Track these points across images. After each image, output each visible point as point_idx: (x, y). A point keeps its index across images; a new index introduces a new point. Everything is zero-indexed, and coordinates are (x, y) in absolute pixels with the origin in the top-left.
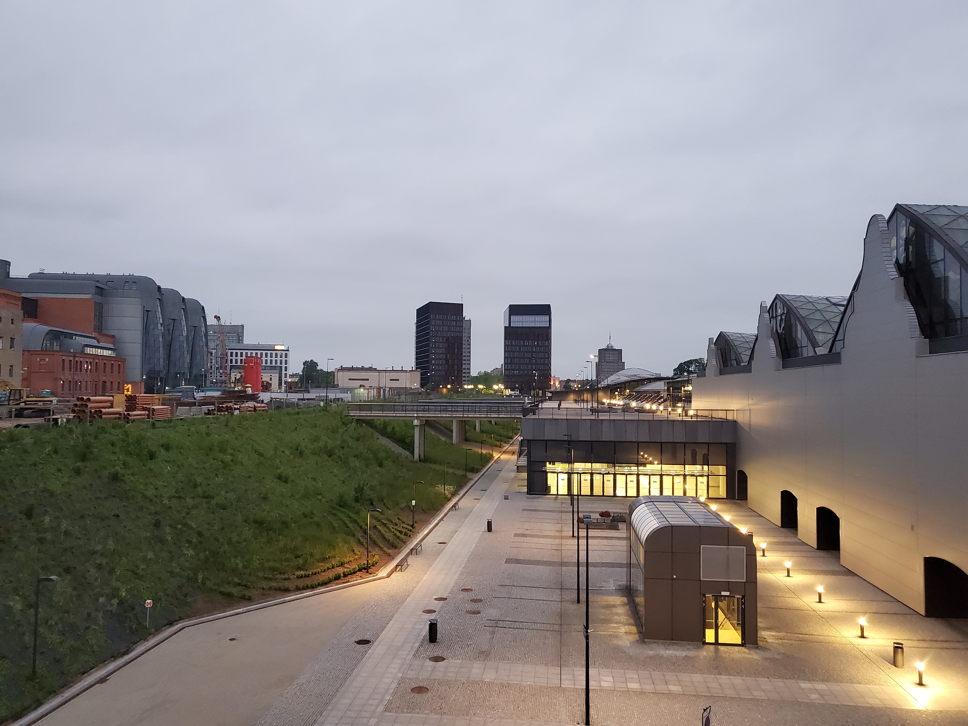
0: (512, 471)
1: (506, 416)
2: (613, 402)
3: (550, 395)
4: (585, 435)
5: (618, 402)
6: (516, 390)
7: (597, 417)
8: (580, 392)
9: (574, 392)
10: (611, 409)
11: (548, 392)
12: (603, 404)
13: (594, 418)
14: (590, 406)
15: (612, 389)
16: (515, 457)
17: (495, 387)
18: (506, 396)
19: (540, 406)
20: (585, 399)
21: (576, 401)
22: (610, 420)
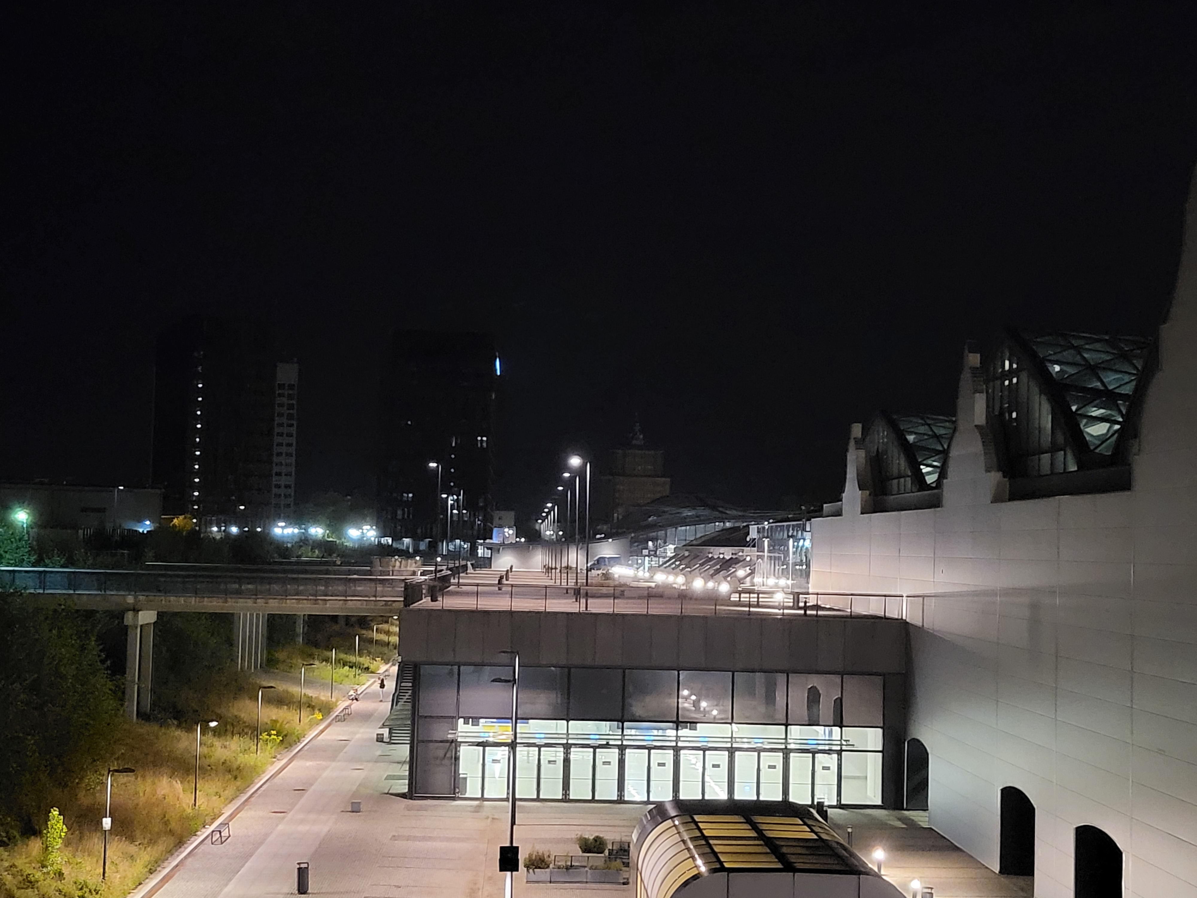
7: (582, 608)
13: (575, 609)
17: (353, 532)
22: (613, 616)
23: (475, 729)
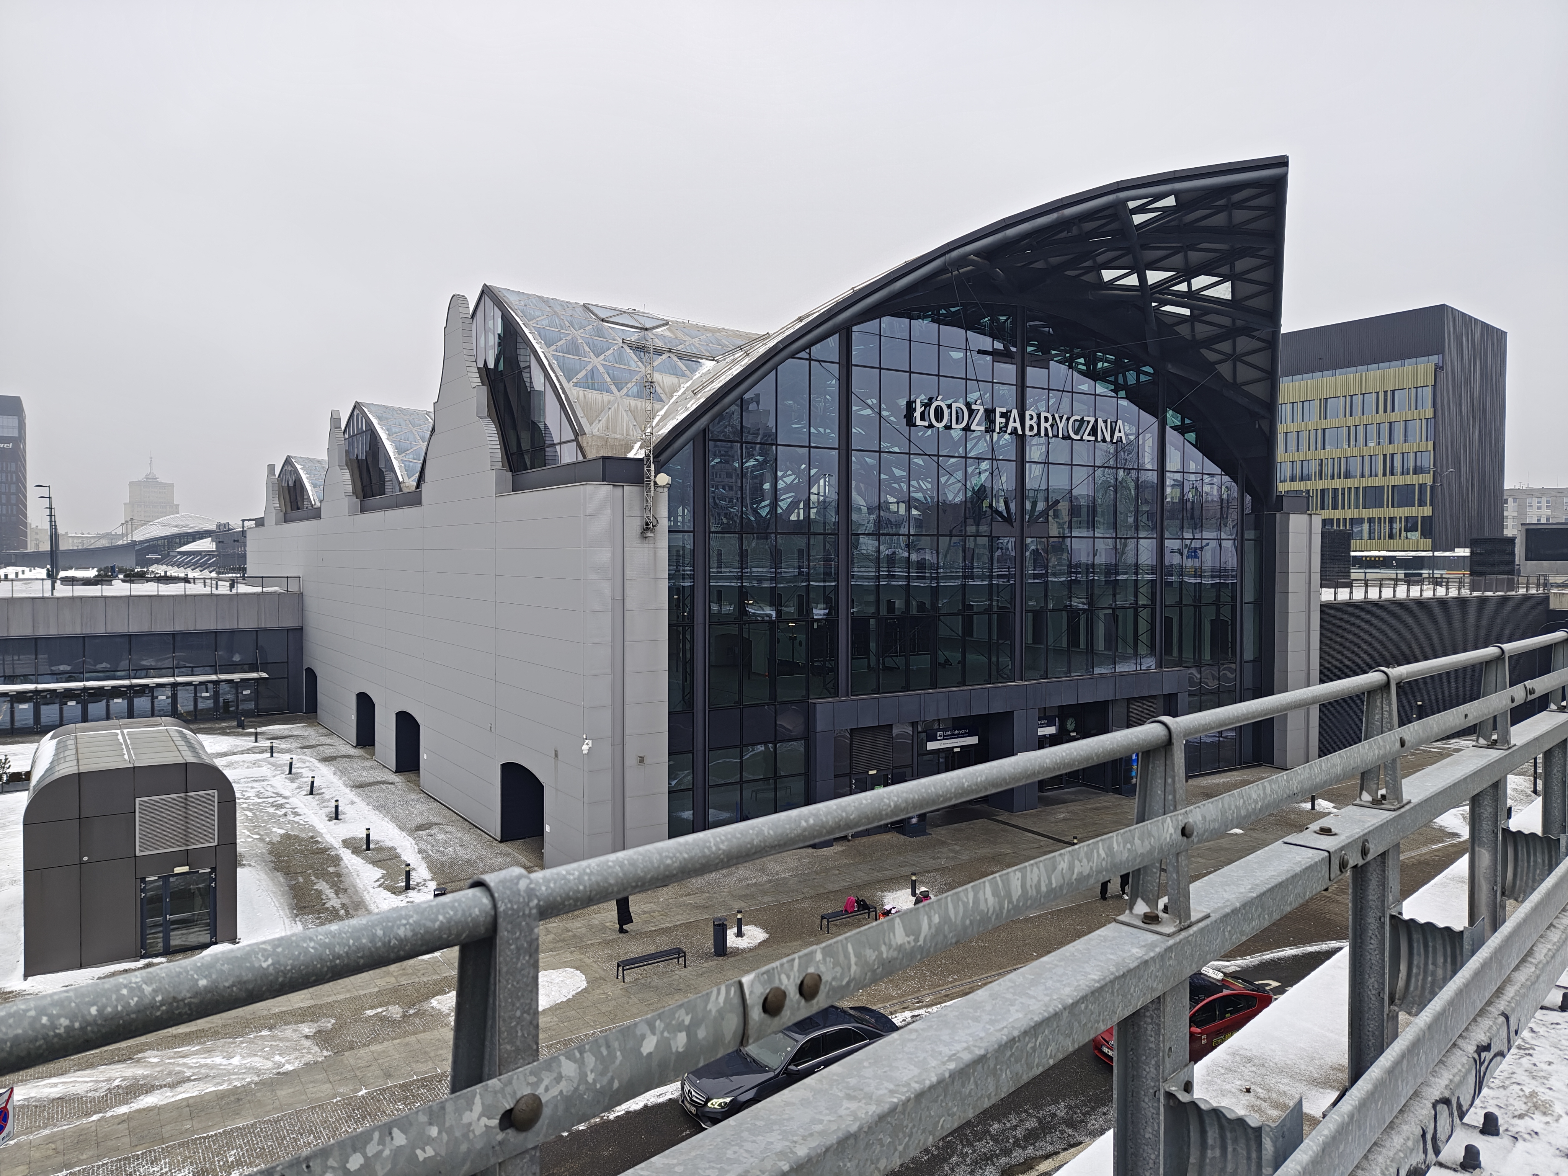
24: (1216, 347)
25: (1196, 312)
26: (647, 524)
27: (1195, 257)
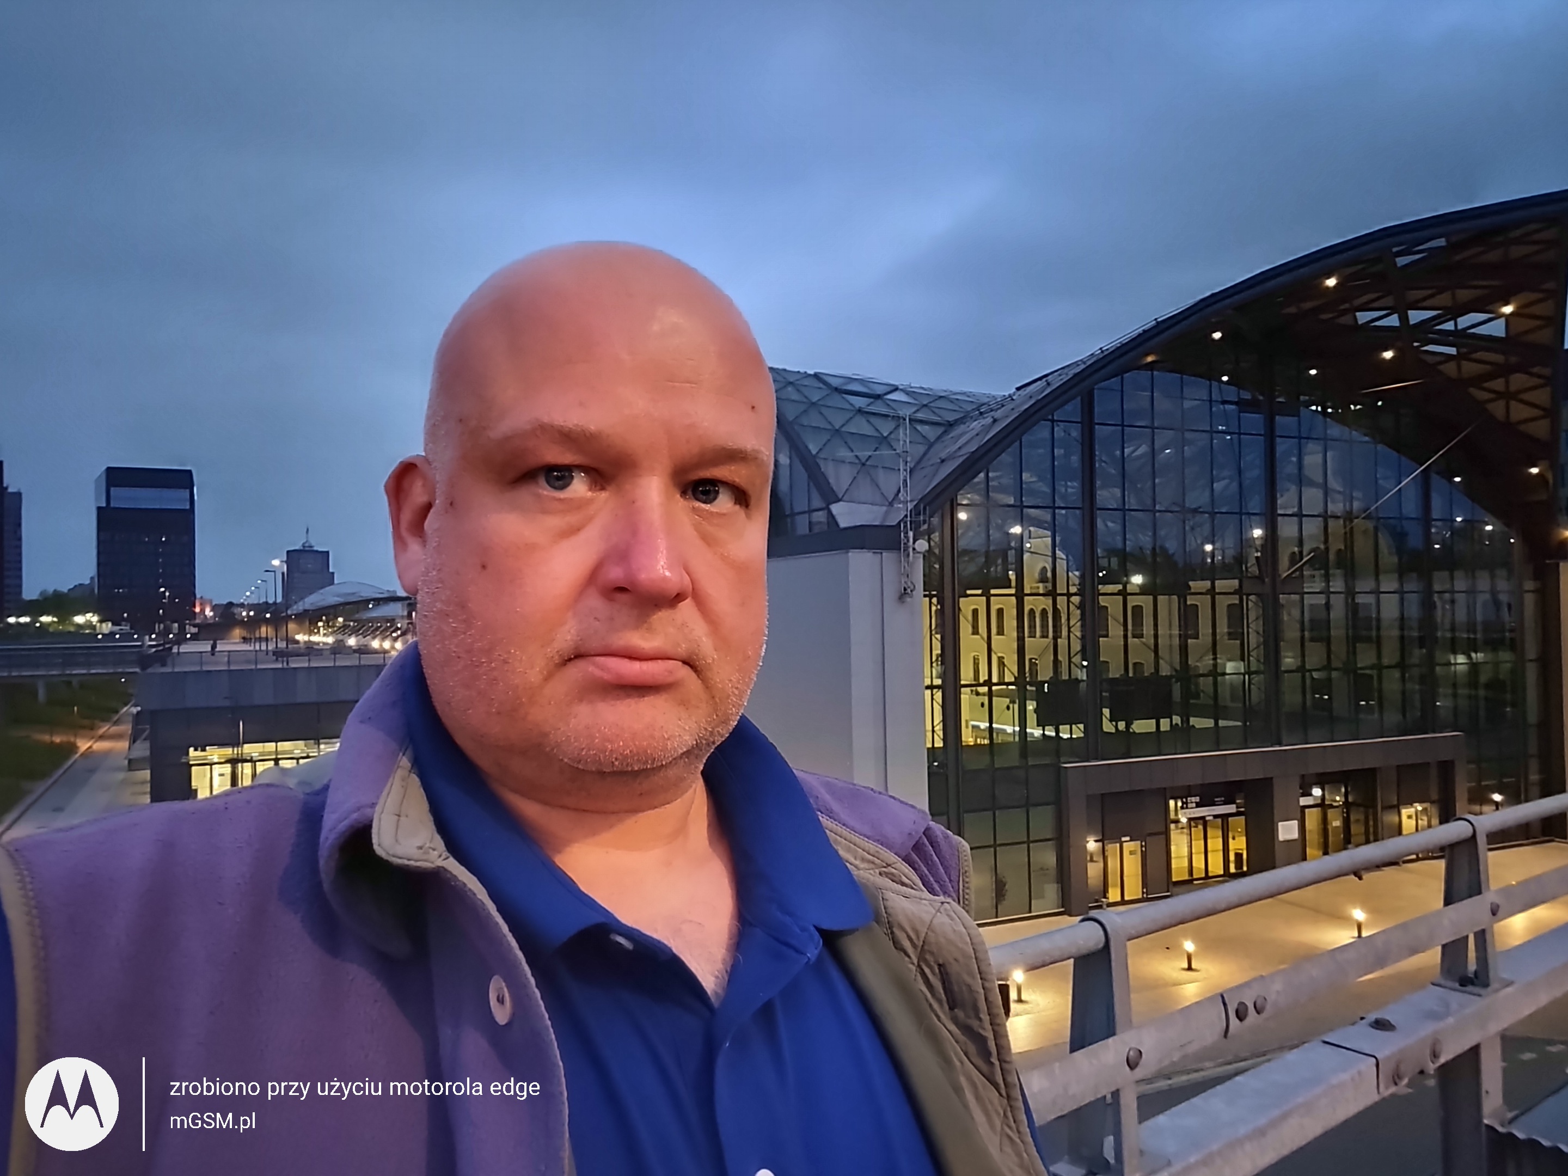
0: (119, 769)
1: (104, 671)
2: (315, 638)
3: (194, 630)
4: (263, 695)
5: (323, 638)
6: (124, 623)
7: (285, 664)
8: (252, 624)
9: (242, 623)
10: (310, 649)
11: (190, 625)
12: (297, 642)
13: (280, 666)
14: (271, 647)
15: (311, 619)
16: (124, 745)
17: (79, 619)
18: (103, 635)
19: (175, 650)
20: (264, 635)
21: (245, 640)
22: (309, 669)
23: (203, 754)
24: (1486, 385)
25: (1464, 350)
26: (905, 589)
27: (1464, 295)
